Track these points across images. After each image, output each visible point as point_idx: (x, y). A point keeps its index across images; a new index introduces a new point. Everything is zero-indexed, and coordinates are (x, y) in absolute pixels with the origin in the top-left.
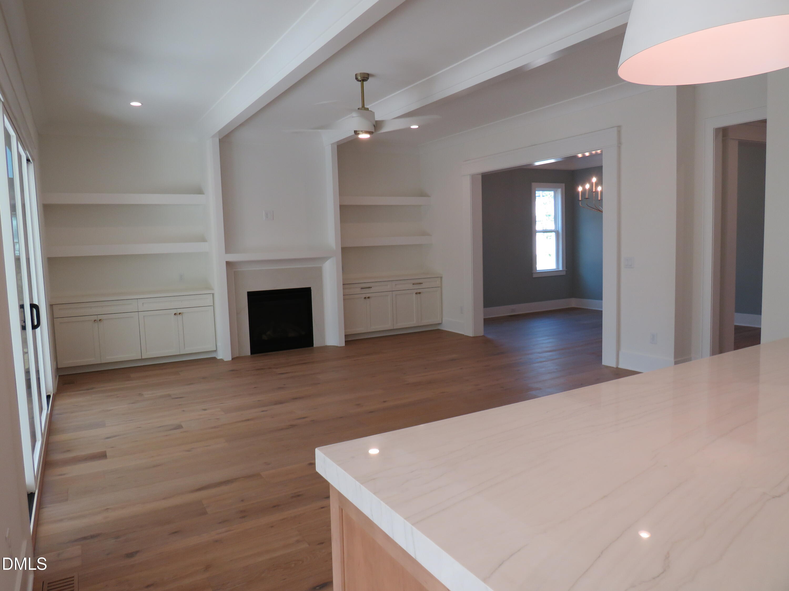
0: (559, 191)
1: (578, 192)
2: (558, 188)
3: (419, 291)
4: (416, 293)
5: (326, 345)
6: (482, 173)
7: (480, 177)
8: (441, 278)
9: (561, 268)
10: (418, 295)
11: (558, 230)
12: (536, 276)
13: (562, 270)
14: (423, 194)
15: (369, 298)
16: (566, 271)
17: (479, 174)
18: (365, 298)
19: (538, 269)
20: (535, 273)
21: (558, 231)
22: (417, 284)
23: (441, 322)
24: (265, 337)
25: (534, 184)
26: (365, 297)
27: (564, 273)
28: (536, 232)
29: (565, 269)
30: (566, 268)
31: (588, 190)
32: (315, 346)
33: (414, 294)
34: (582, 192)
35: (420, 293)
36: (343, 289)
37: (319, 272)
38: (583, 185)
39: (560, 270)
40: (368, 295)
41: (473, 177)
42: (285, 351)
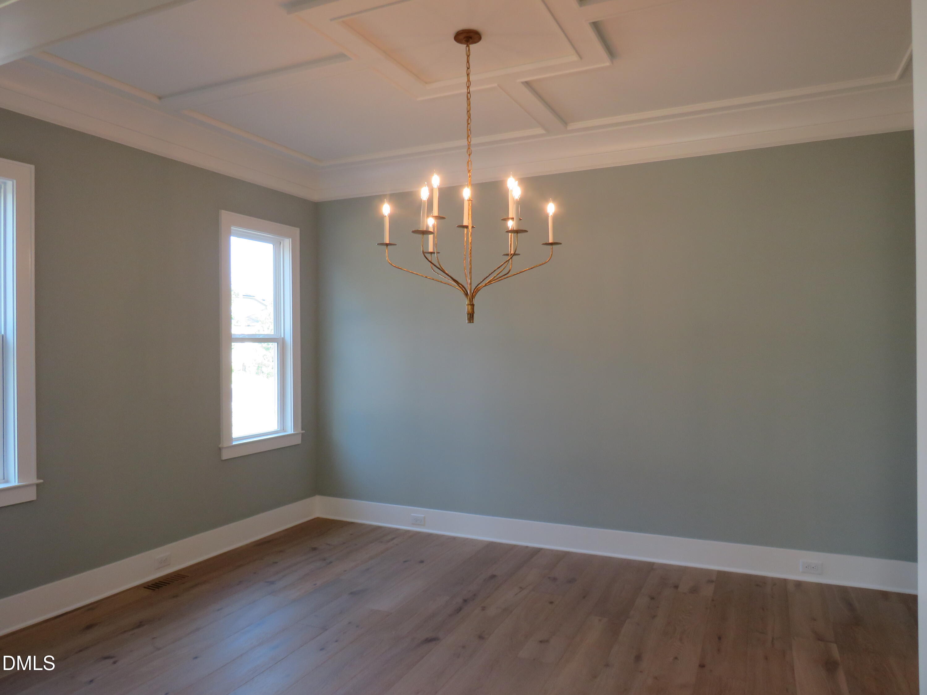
0: (287, 243)
1: (383, 217)
2: (287, 236)
9: (290, 430)
11: (282, 336)
12: (231, 457)
13: (292, 432)
16: (302, 434)
19: (234, 436)
20: (226, 447)
21: (285, 339)
25: (225, 215)
27: (298, 441)
28: (231, 339)
29: (300, 430)
30: (302, 429)
31: (426, 201)
34: (391, 217)
39: (290, 433)
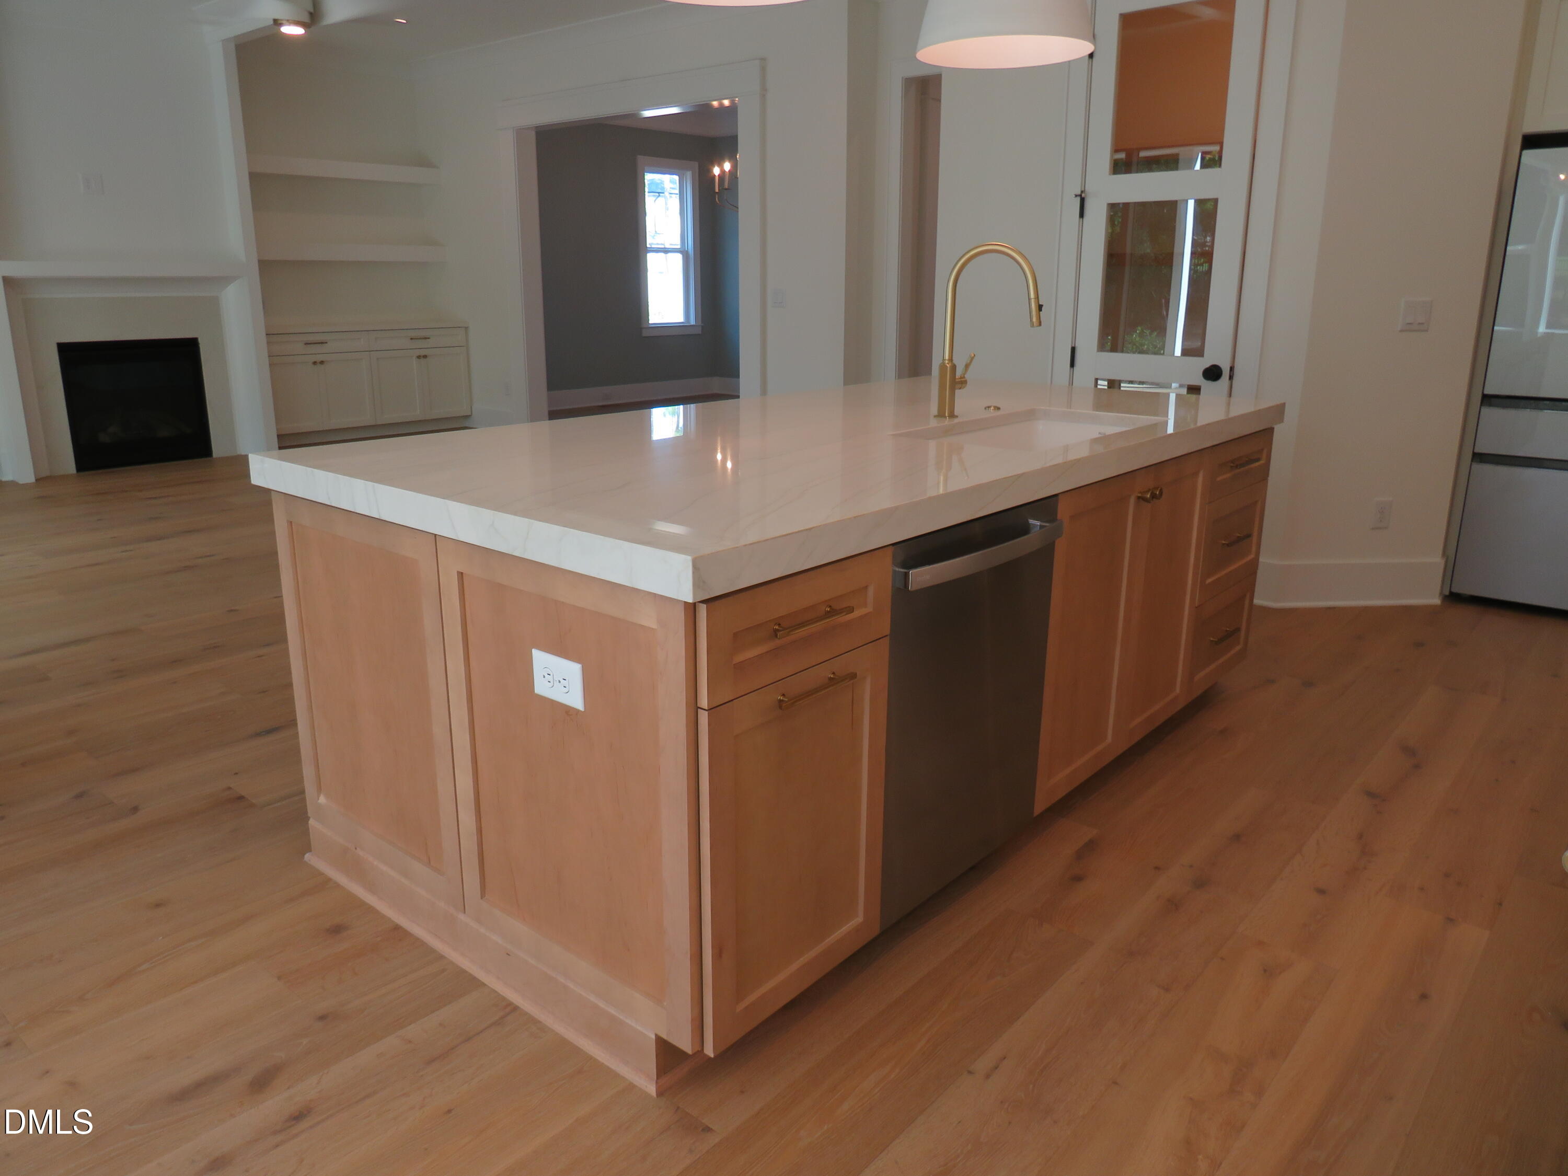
0: (689, 174)
1: (714, 178)
2: (687, 169)
3: (423, 352)
4: (419, 357)
5: (238, 453)
6: (537, 127)
7: (532, 135)
8: (466, 328)
9: (693, 322)
10: (422, 360)
11: (686, 249)
12: (647, 335)
13: (694, 324)
14: (423, 162)
15: (322, 362)
16: (702, 327)
17: (528, 128)
18: (315, 363)
19: (651, 322)
20: (645, 328)
21: (687, 251)
22: (420, 339)
23: (469, 414)
24: (104, 438)
25: (641, 159)
26: (315, 360)
27: (698, 331)
28: (647, 250)
29: (700, 323)
30: (702, 322)
31: (728, 174)
32: (215, 455)
33: (414, 358)
34: (719, 176)
35: (425, 357)
36: (268, 343)
37: (213, 308)
38: (721, 166)
39: (692, 324)
40: (319, 358)
41: (520, 132)
42: (153, 465)
